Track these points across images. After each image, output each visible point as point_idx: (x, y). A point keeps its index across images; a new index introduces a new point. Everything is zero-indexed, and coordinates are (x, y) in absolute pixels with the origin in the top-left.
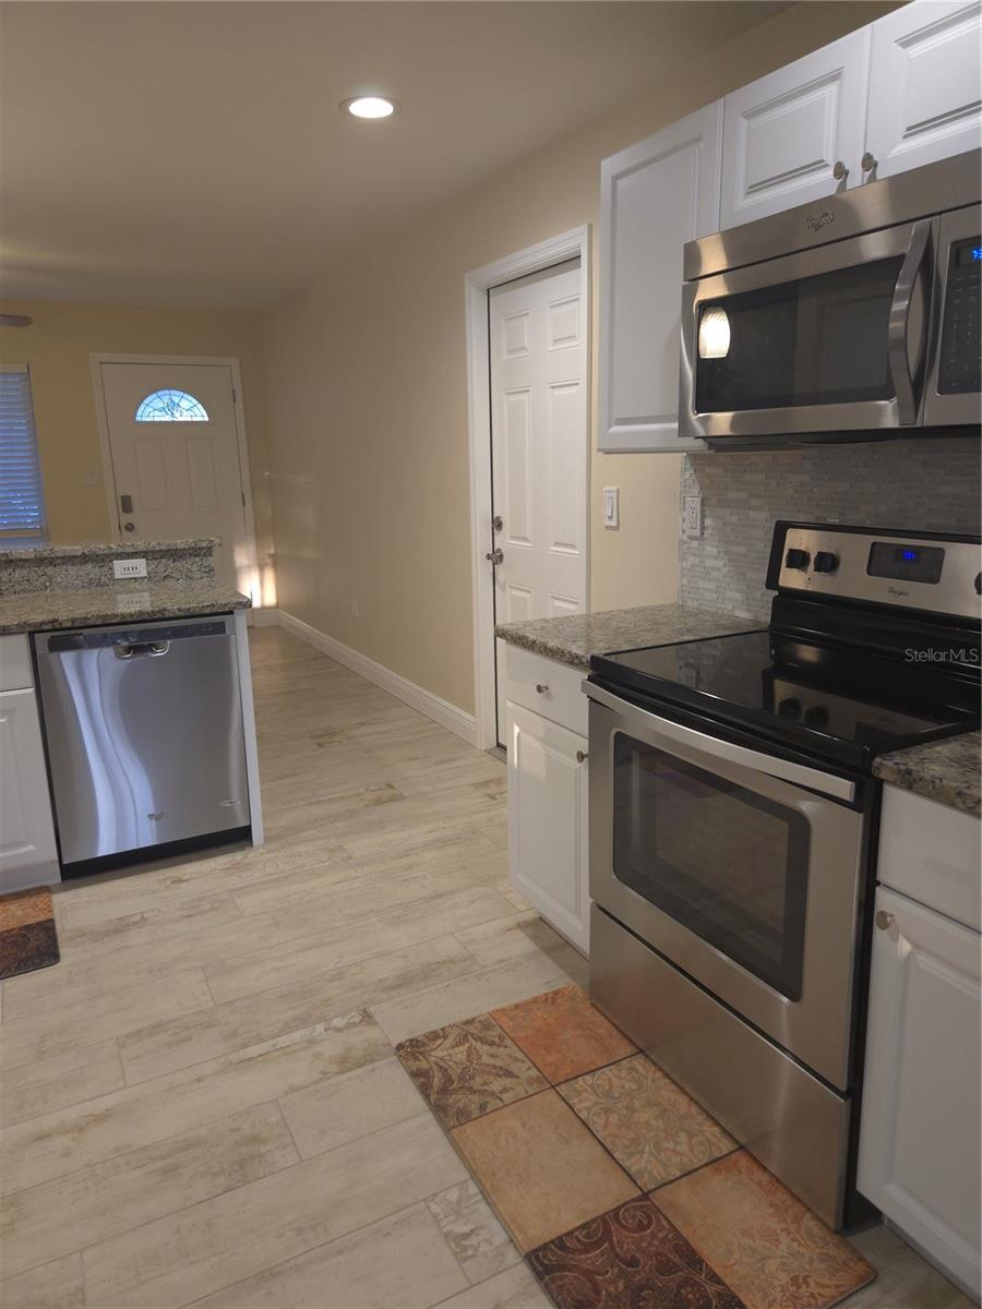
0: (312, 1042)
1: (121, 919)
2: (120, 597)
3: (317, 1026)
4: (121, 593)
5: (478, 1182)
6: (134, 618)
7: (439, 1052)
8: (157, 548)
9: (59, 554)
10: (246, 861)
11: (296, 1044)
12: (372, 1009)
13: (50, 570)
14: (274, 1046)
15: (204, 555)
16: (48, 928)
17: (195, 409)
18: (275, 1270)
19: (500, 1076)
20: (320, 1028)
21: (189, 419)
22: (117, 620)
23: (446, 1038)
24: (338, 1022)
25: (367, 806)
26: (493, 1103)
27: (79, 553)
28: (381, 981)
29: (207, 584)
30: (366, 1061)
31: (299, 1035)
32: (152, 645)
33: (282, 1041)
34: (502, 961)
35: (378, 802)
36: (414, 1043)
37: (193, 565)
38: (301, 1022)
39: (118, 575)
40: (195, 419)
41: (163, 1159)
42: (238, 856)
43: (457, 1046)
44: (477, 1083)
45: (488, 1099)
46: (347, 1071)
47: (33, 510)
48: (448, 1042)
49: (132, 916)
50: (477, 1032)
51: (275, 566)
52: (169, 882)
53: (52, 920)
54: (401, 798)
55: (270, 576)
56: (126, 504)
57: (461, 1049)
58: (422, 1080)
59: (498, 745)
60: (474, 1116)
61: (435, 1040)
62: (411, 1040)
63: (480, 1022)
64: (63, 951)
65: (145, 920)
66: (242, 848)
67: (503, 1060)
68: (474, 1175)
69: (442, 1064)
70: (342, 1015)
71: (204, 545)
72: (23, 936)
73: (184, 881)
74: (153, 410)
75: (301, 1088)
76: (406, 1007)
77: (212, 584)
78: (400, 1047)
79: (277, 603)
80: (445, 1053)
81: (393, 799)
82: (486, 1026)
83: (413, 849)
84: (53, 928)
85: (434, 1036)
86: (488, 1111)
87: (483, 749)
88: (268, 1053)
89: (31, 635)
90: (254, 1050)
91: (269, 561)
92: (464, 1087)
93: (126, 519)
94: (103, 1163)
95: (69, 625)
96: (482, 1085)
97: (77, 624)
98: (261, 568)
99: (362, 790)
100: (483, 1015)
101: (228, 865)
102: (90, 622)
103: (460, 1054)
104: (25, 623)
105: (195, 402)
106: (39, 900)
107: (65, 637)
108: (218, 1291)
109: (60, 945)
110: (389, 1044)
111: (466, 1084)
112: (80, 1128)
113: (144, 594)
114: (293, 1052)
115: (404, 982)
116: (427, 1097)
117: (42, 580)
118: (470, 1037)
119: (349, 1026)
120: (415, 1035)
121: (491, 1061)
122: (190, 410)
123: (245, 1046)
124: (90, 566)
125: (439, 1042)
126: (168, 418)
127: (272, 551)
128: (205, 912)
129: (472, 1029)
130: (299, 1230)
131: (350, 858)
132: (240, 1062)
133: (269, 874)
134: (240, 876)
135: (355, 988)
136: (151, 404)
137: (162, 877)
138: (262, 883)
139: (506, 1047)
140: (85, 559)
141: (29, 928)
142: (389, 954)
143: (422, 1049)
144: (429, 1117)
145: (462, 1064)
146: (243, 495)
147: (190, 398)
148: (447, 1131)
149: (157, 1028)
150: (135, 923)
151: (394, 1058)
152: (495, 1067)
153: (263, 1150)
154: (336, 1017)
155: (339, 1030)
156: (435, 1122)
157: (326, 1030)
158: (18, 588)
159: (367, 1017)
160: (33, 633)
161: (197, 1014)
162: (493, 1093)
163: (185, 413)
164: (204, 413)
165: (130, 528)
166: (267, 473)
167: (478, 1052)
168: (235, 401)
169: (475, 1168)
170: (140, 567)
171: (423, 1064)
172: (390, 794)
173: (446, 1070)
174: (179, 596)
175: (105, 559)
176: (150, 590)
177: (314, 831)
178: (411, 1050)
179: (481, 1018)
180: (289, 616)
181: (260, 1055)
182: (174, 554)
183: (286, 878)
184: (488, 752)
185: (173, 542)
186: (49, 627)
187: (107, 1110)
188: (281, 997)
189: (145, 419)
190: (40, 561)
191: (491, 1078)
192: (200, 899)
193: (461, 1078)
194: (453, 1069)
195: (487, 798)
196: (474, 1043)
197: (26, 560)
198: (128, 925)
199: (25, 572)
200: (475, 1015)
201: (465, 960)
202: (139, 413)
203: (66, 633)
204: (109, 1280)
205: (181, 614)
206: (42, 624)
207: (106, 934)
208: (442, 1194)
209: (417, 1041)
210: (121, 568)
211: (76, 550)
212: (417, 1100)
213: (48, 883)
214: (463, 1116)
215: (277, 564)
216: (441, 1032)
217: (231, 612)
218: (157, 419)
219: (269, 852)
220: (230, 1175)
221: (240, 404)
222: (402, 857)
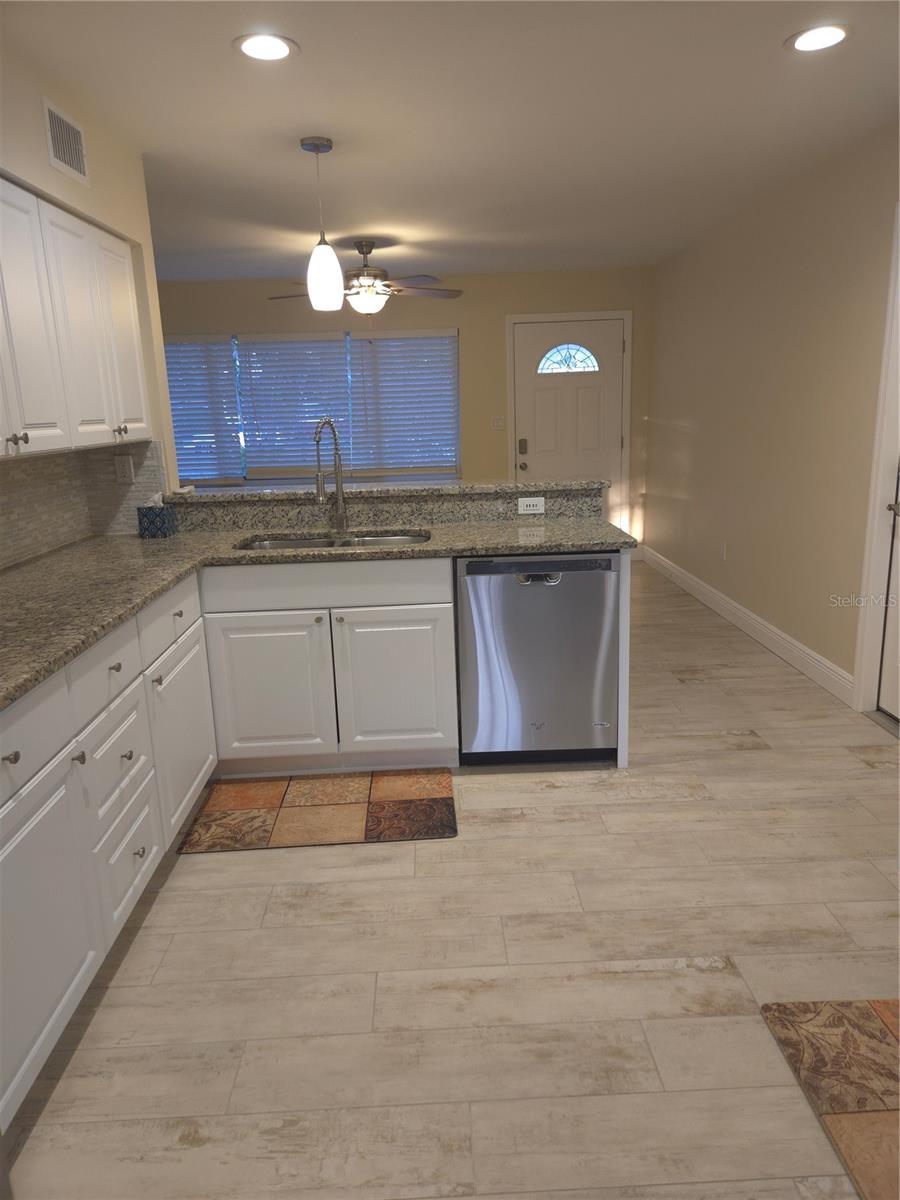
0: (673, 974)
1: (504, 809)
2: (521, 531)
3: (679, 960)
4: (523, 526)
5: (854, 1182)
6: (535, 551)
7: (810, 1027)
8: (555, 488)
9: (478, 492)
10: (611, 781)
11: (658, 971)
12: (736, 959)
13: (469, 504)
14: (638, 966)
15: (593, 496)
16: (448, 803)
17: (588, 361)
18: (638, 1190)
19: (882, 1075)
20: (682, 962)
21: (581, 370)
22: (521, 551)
23: (818, 1014)
24: (699, 961)
25: (729, 749)
26: (872, 1103)
27: (492, 491)
28: (745, 932)
29: (595, 522)
30: (729, 1010)
31: (662, 963)
32: (546, 576)
33: (646, 964)
34: (883, 948)
35: (740, 747)
36: (781, 1008)
37: (584, 504)
38: (662, 951)
39: (521, 511)
40: (587, 370)
41: (540, 1042)
42: (604, 774)
43: (830, 1026)
44: (855, 1073)
45: (869, 1096)
46: (708, 1015)
47: (450, 451)
48: (821, 1019)
49: (514, 809)
50: (854, 1018)
51: (645, 506)
52: (544, 786)
53: (452, 798)
54: (767, 747)
55: (639, 514)
56: (523, 447)
57: (835, 1031)
58: (791, 1050)
59: (879, 709)
60: (850, 1110)
61: (805, 1013)
62: (779, 1005)
63: (857, 1008)
64: (460, 827)
65: (524, 815)
66: (607, 768)
67: (885, 1058)
68: (849, 1173)
69: (814, 1041)
70: (705, 955)
71: (596, 486)
72: (431, 807)
73: (558, 787)
74: (552, 363)
75: (665, 1018)
76: (772, 968)
77: (600, 522)
78: (766, 1008)
79: (644, 539)
80: (816, 1030)
81: (757, 747)
82: (867, 1016)
83: (779, 803)
84: (453, 806)
85: (805, 1008)
86: (868, 1109)
87: (861, 711)
88: (632, 973)
89: (455, 559)
90: (619, 965)
91: (641, 500)
92: (838, 1073)
93: (522, 459)
94: (489, 1028)
95: (484, 553)
96: (859, 1078)
97: (490, 553)
98: (632, 506)
99: (724, 733)
100: (861, 1002)
101: (596, 782)
102: (500, 552)
103: (834, 1036)
104: (451, 549)
105: (588, 354)
106: (443, 779)
107: (478, 563)
108: (585, 1189)
109: (458, 821)
110: (754, 1001)
111: (842, 1071)
112: (472, 989)
113: (539, 529)
114: (655, 978)
115: (768, 940)
116: (796, 1071)
117: (463, 512)
118: (846, 1022)
119: (712, 969)
120: (783, 1001)
121: (871, 1055)
122: (583, 361)
123: (611, 958)
124: (500, 502)
125: (810, 1016)
126: (564, 369)
127: (644, 491)
128: (574, 820)
129: (848, 1013)
130: (662, 1160)
131: (711, 799)
132: (606, 973)
133: (633, 798)
134: (606, 794)
135: (717, 932)
136: (551, 358)
137: (538, 780)
138: (626, 804)
139: (888, 1044)
140: (497, 496)
141: (435, 800)
142: (753, 906)
143: (791, 1018)
144: (798, 1092)
145: (836, 1047)
146: (622, 438)
147: (584, 350)
148: (820, 1116)
149: (533, 917)
150: (517, 817)
151: (759, 1017)
152: (875, 1063)
153: (628, 1066)
154: (699, 956)
155: (702, 970)
156: (805, 1100)
157: (688, 966)
158: (445, 518)
159: (730, 966)
160: (456, 557)
161: (568, 914)
162: (873, 1092)
163: (579, 364)
164: (596, 364)
165: (524, 467)
166: (646, 418)
167: (855, 1041)
168: (624, 351)
169: (851, 1166)
170: (539, 504)
171: (792, 1034)
172: (753, 742)
173: (818, 1048)
174: (571, 533)
175: (511, 497)
176: (546, 524)
177: (675, 765)
178: (779, 1015)
179: (859, 1004)
180: (655, 553)
181: (624, 972)
182: (567, 494)
183: (649, 804)
184: (866, 714)
185: (568, 483)
186: (468, 554)
187: (493, 980)
188: (644, 920)
189: (545, 371)
190: (464, 496)
191: (871, 1074)
192: (570, 807)
193: (835, 1061)
194: (825, 1049)
195: (863, 765)
196: (851, 1029)
197: (453, 495)
198: (510, 817)
199: (450, 505)
200: (851, 999)
201: (839, 936)
202: (541, 366)
203: (480, 559)
204: (492, 1139)
205: (575, 549)
206: (464, 550)
207: (493, 820)
208: (814, 1179)
209: (785, 1007)
210: (524, 505)
211: (491, 489)
212: (784, 1071)
213: (449, 766)
214: (837, 1105)
215: (647, 504)
216: (811, 1006)
217: (617, 551)
218: (555, 371)
219: (631, 776)
220: (596, 1079)
221: (628, 354)
222: (767, 810)
